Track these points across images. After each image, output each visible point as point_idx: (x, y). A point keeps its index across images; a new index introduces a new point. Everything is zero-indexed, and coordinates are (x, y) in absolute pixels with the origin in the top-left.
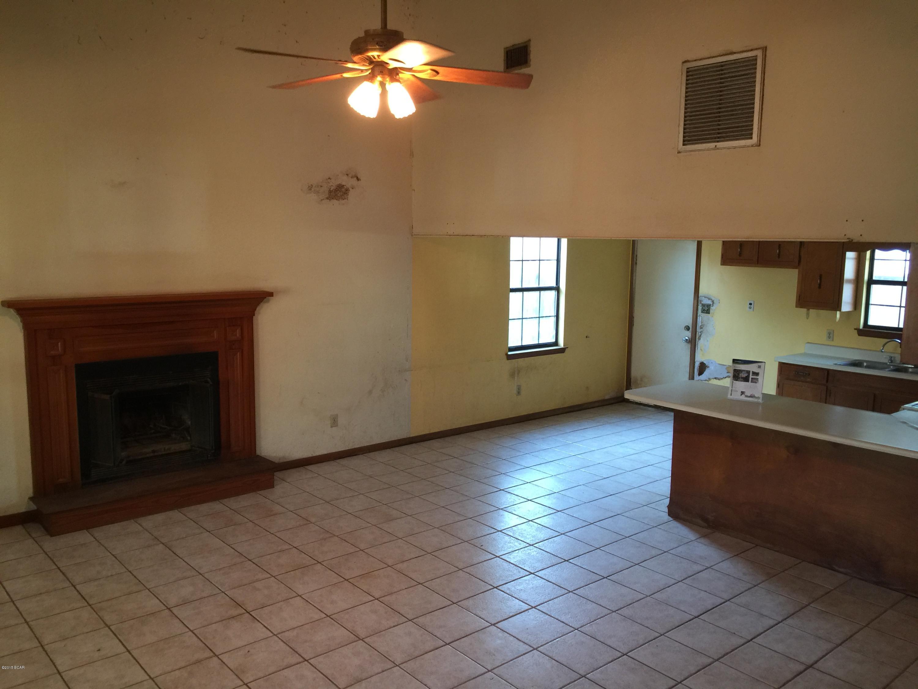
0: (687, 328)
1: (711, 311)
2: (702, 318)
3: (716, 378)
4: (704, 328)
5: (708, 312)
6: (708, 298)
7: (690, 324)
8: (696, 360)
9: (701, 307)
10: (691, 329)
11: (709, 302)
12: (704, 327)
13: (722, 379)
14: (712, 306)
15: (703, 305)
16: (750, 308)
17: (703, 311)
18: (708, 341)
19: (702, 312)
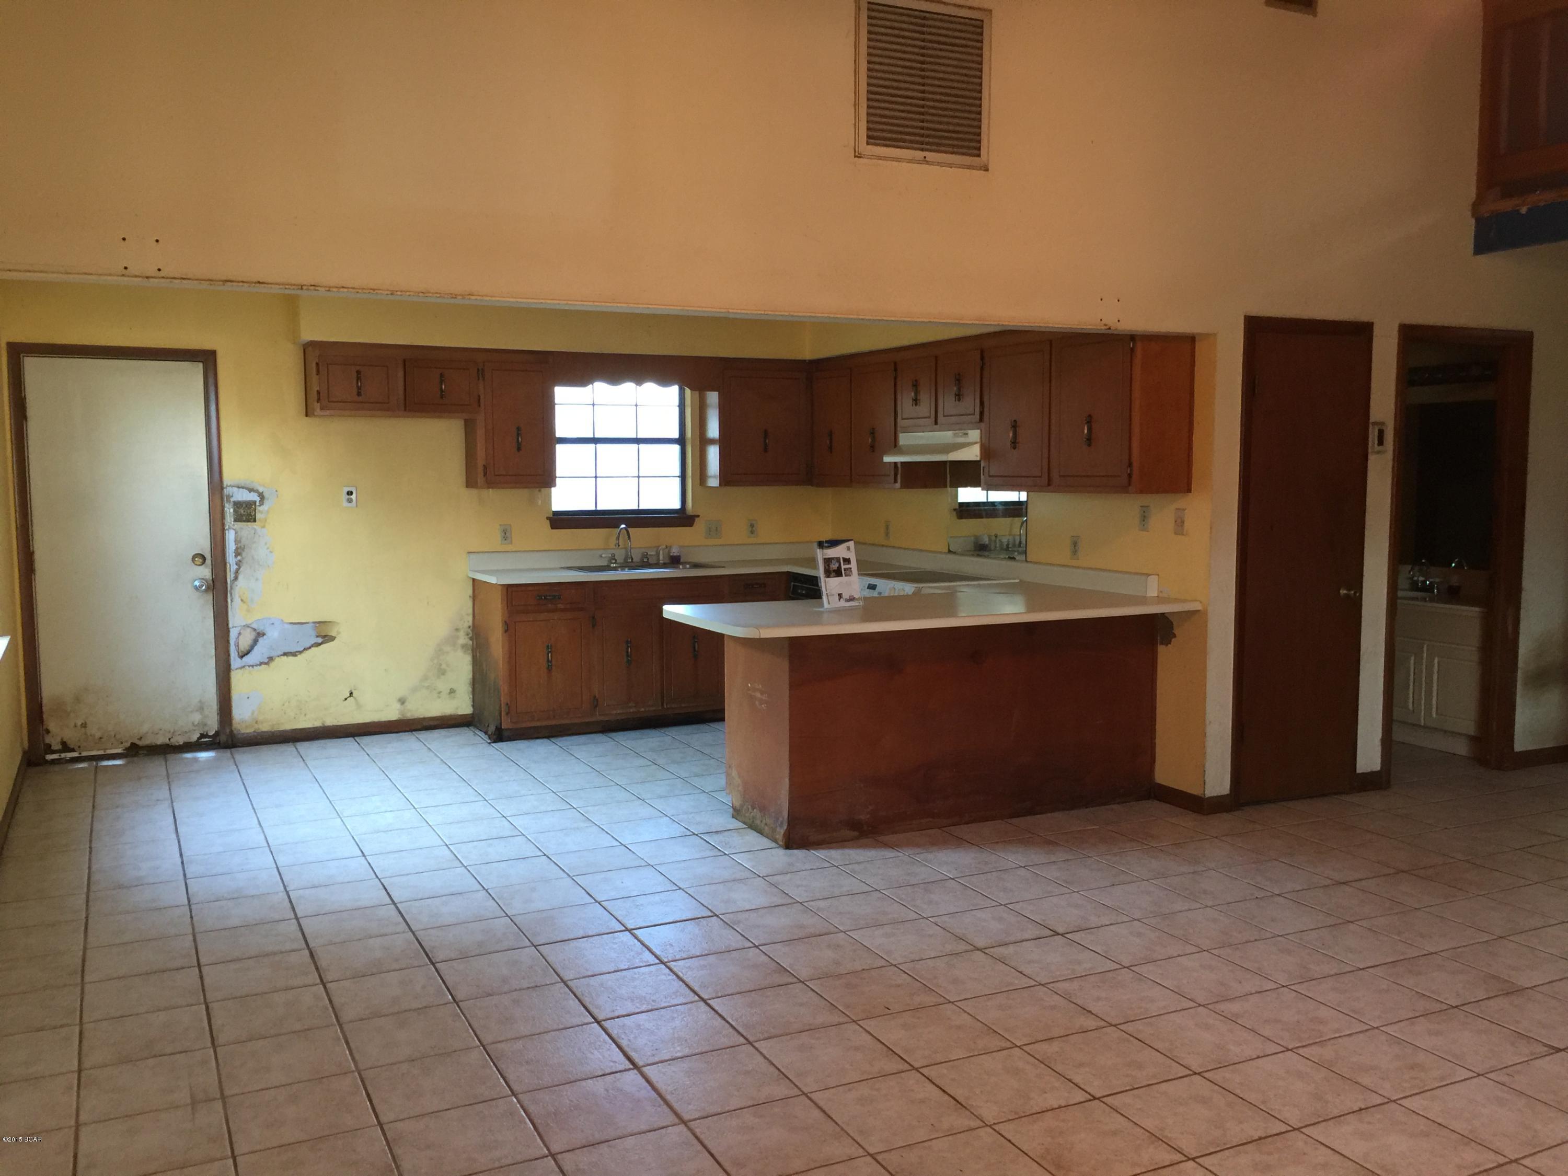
0: (200, 558)
1: (258, 516)
2: (236, 533)
3: (285, 654)
4: (244, 554)
5: (251, 518)
6: (247, 488)
7: (206, 550)
8: (230, 625)
9: (232, 510)
10: (208, 561)
11: (254, 497)
12: (243, 550)
13: (300, 652)
14: (260, 506)
15: (237, 505)
16: (350, 501)
17: (238, 519)
18: (257, 580)
19: (236, 520)
